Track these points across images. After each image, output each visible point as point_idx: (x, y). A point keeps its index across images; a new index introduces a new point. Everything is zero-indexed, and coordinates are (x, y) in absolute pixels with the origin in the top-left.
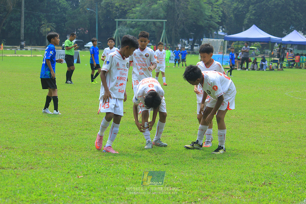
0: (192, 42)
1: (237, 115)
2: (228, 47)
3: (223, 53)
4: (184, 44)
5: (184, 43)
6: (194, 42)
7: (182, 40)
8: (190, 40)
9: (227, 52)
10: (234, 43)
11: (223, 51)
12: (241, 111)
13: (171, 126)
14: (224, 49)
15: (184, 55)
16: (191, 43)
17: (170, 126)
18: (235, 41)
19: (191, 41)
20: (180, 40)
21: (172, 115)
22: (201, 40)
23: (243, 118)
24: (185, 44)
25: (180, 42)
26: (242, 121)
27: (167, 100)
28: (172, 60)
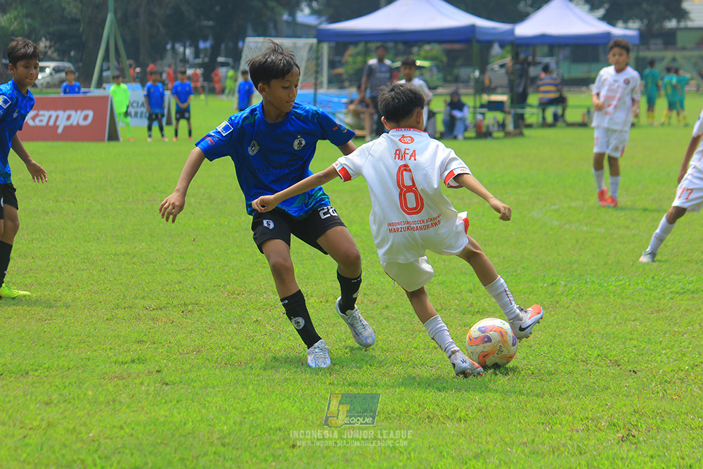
0: (209, 52)
1: (368, 292)
2: (332, 65)
3: (317, 86)
4: (181, 61)
5: (181, 57)
6: (215, 52)
7: (173, 48)
8: (202, 45)
9: (330, 82)
10: (352, 50)
11: (316, 79)
12: (382, 280)
13: (145, 339)
14: (318, 72)
15: (183, 95)
16: (205, 56)
17: (140, 342)
18: (355, 44)
19: (206, 49)
20: (169, 46)
21: (147, 303)
22: (240, 44)
23: (389, 304)
24: (184, 60)
25: (169, 55)
26: (386, 313)
27: (128, 254)
28: (141, 116)
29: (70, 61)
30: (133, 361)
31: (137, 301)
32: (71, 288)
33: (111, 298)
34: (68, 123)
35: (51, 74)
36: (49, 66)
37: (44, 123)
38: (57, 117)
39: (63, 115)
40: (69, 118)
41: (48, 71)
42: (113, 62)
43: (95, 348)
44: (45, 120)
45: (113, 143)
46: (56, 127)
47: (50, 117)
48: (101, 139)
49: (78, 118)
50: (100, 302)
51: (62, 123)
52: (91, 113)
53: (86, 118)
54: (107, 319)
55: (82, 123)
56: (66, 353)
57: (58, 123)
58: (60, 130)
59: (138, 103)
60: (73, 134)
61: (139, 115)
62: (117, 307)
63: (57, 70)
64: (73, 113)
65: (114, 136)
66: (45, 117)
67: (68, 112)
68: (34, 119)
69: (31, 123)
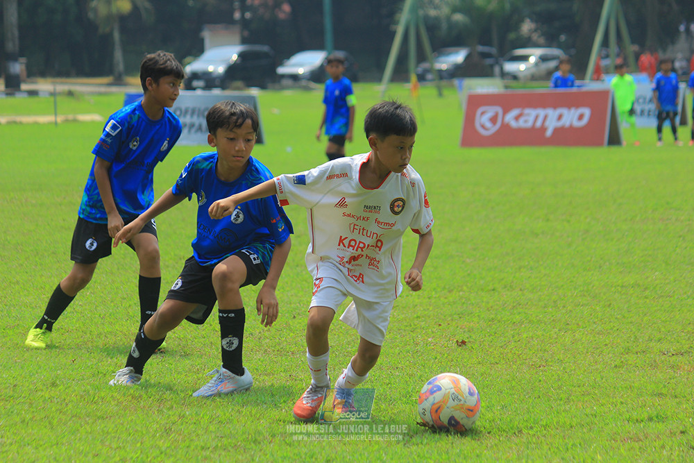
20: (683, 28)
28: (649, 115)
29: (559, 46)
30: (650, 419)
31: (652, 344)
32: (570, 327)
33: (619, 340)
34: (559, 124)
35: (536, 64)
36: (534, 55)
37: (529, 124)
38: (546, 117)
39: (552, 114)
40: (560, 117)
41: (532, 60)
42: (613, 47)
43: (602, 401)
44: (531, 119)
45: (614, 149)
46: (543, 129)
47: (537, 117)
48: (598, 143)
49: (572, 117)
50: (606, 345)
51: (552, 125)
52: (587, 112)
53: (581, 117)
54: (616, 366)
55: (577, 124)
56: (567, 407)
57: (547, 123)
58: (549, 133)
59: (645, 99)
60: (565, 137)
61: (646, 113)
62: (628, 351)
63: (543, 59)
64: (564, 111)
65: (615, 140)
66: (530, 117)
67: (559, 111)
68: (517, 118)
69: (514, 124)
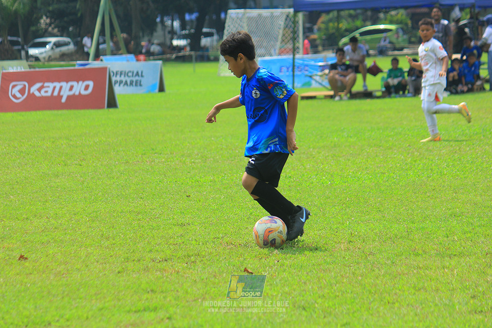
0: (194, 24)
3: (294, 51)
5: (169, 29)
6: (200, 24)
7: (162, 21)
8: (188, 17)
10: (324, 18)
11: (294, 45)
14: (295, 38)
18: (327, 12)
19: (191, 21)
20: (158, 20)
22: (223, 16)
24: (172, 33)
25: (159, 27)
28: (136, 85)
31: (144, 254)
33: (121, 253)
34: (71, 93)
35: (52, 48)
36: (50, 41)
37: (49, 94)
38: (61, 88)
39: (66, 86)
40: (71, 88)
41: (49, 46)
42: (108, 36)
44: (50, 91)
45: (112, 110)
46: (60, 97)
47: (54, 88)
48: (101, 107)
49: (80, 88)
50: (111, 256)
51: (65, 93)
52: (91, 84)
53: (87, 88)
55: (84, 92)
57: (62, 93)
58: (63, 100)
59: (132, 73)
60: (76, 103)
62: (127, 260)
63: (57, 45)
64: (75, 84)
65: (112, 104)
66: (49, 89)
67: (70, 84)
68: (39, 90)
69: (37, 94)
